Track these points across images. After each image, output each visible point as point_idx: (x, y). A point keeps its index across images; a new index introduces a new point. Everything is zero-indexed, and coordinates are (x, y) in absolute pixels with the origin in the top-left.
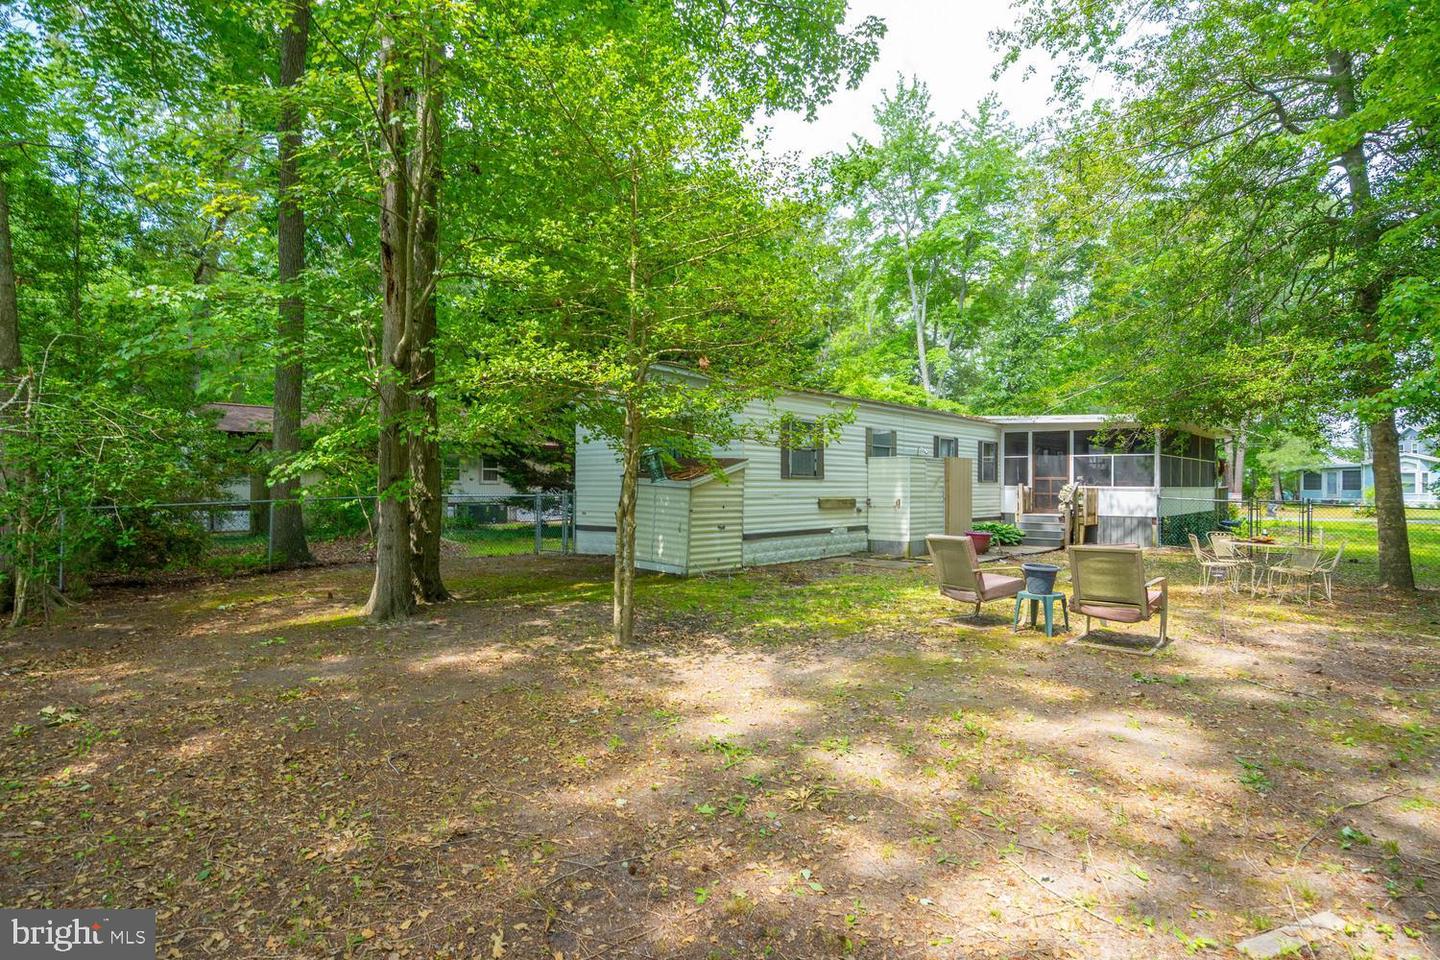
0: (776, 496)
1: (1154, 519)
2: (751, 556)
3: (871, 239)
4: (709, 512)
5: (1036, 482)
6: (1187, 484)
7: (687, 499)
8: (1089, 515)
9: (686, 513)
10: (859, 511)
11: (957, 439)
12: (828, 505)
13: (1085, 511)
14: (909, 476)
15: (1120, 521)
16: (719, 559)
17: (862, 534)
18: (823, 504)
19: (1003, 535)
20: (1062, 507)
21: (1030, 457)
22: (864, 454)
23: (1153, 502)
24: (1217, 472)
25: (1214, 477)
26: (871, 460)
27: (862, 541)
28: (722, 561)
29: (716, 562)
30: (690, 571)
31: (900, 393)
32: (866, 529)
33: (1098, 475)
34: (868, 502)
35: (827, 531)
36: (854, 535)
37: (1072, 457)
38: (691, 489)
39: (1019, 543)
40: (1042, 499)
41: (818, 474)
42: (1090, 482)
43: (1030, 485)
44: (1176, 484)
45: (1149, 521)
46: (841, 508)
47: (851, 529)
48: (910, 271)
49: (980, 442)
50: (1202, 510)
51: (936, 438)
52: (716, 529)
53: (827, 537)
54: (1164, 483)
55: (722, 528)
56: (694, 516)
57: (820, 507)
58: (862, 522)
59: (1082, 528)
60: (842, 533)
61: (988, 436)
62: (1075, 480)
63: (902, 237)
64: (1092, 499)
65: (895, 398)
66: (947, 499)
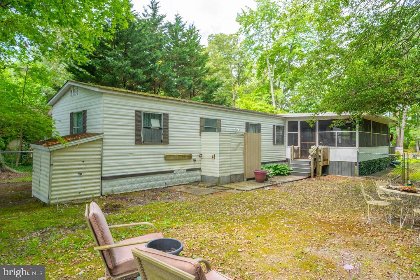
0: (131, 154)
1: (356, 163)
2: (110, 189)
3: (253, 47)
4: (69, 165)
5: (301, 145)
6: (374, 145)
7: (49, 158)
8: (324, 160)
9: (48, 166)
10: (195, 160)
11: (260, 124)
12: (170, 158)
13: (322, 159)
14: (218, 142)
15: (340, 163)
16: (80, 193)
17: (198, 172)
18: (168, 158)
19: (280, 170)
20: (310, 157)
21: (299, 133)
22: (199, 131)
23: (355, 155)
24: (389, 139)
25: (388, 142)
26: (203, 134)
27: (197, 176)
28: (81, 194)
29: (78, 194)
30: (52, 202)
31: (263, 108)
32: (200, 169)
33: (329, 141)
34: (201, 156)
35: (172, 172)
36: (191, 173)
37: (317, 132)
38: (51, 152)
39: (289, 174)
40: (304, 152)
41: (165, 141)
42: (326, 145)
43: (299, 146)
44: (368, 145)
45: (354, 164)
46: (180, 159)
47: (188, 170)
48: (268, 60)
49: (274, 126)
50: (382, 157)
51: (247, 123)
52: (77, 175)
53: (171, 175)
54: (361, 145)
55: (80, 174)
56: (54, 168)
57: (165, 159)
58: (197, 166)
59: (321, 167)
60: (182, 173)
61: (279, 123)
62: (319, 144)
63: (265, 46)
64: (326, 153)
65: (261, 110)
66: (245, 154)
